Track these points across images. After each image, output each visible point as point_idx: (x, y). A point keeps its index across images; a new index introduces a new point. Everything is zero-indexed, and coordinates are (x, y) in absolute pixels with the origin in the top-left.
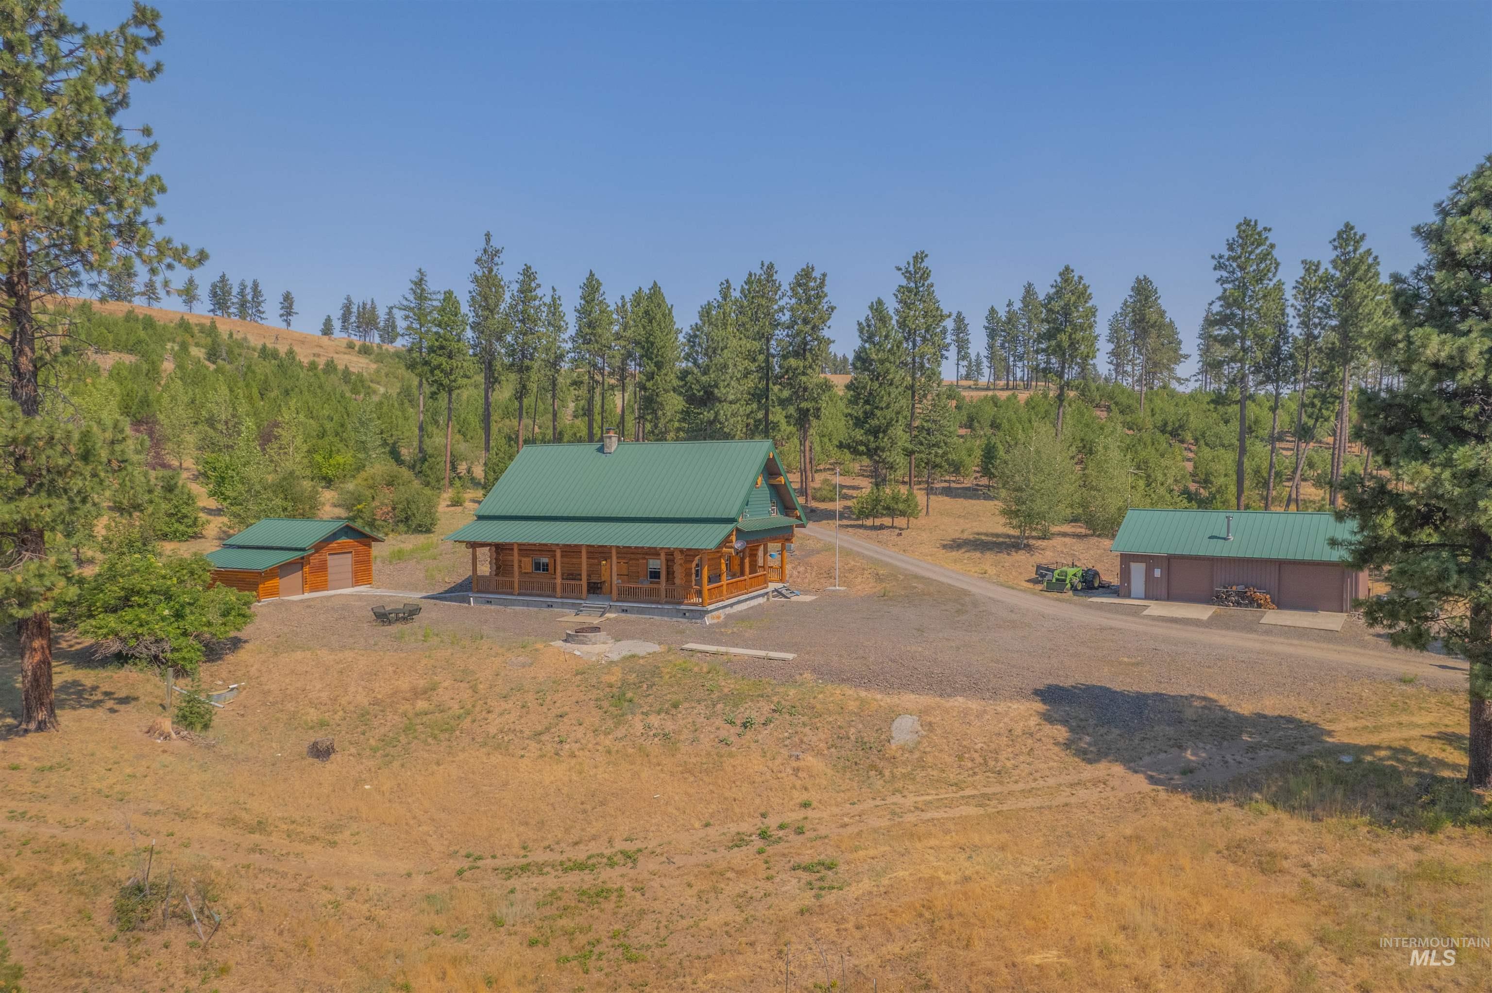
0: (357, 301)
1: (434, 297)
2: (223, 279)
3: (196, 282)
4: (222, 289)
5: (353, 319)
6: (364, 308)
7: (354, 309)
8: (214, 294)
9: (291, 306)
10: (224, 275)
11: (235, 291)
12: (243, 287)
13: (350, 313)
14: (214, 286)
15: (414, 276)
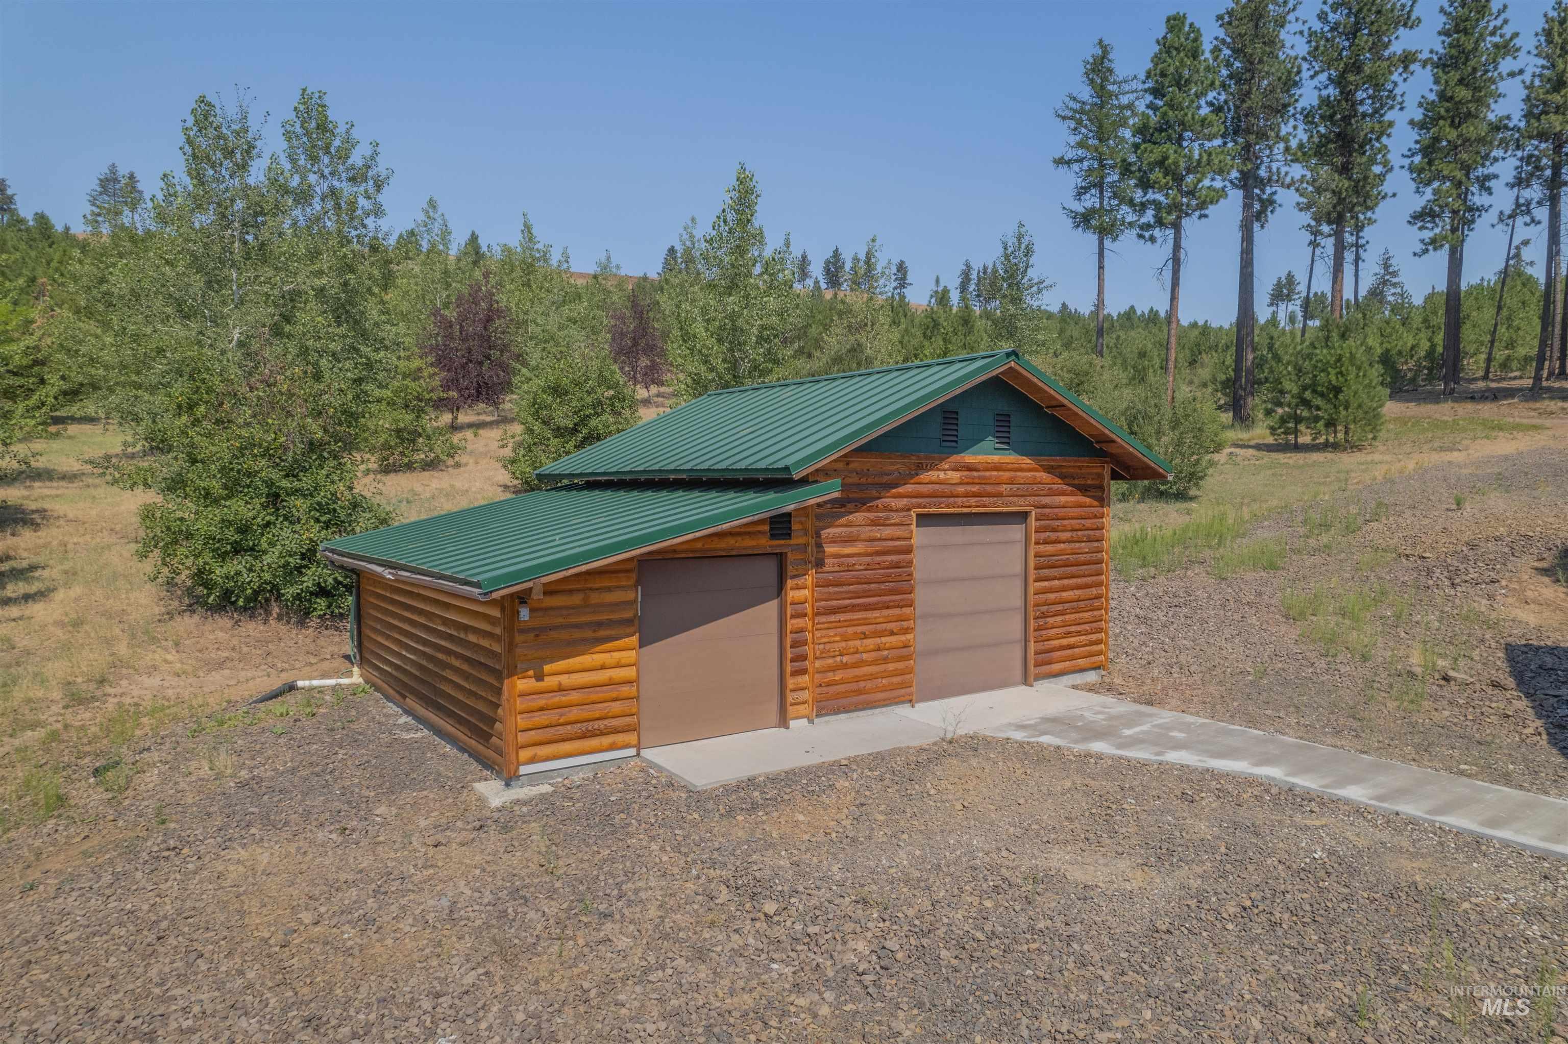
0: (977, 266)
1: (1126, 87)
2: (836, 253)
3: (809, 258)
4: (835, 264)
5: (972, 287)
6: (985, 272)
7: (974, 276)
8: (827, 271)
9: (904, 278)
10: (837, 250)
11: (848, 266)
12: (856, 260)
13: (969, 280)
14: (828, 263)
15: (1091, 51)
